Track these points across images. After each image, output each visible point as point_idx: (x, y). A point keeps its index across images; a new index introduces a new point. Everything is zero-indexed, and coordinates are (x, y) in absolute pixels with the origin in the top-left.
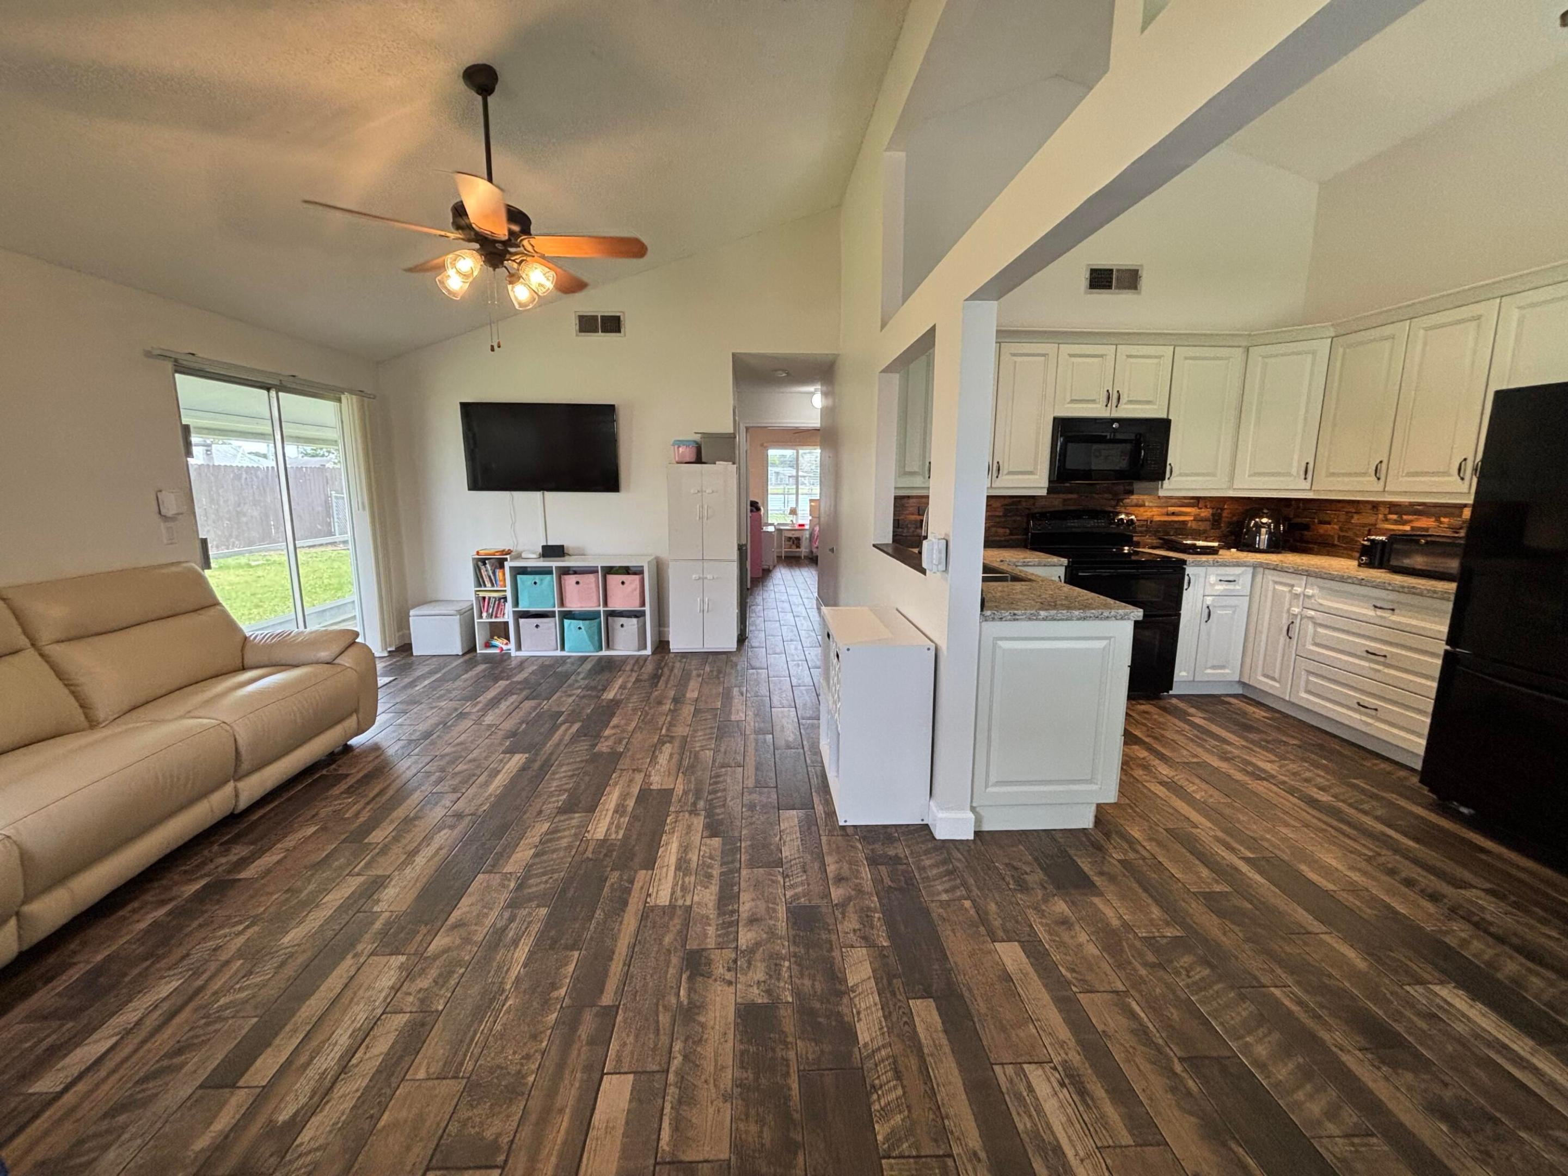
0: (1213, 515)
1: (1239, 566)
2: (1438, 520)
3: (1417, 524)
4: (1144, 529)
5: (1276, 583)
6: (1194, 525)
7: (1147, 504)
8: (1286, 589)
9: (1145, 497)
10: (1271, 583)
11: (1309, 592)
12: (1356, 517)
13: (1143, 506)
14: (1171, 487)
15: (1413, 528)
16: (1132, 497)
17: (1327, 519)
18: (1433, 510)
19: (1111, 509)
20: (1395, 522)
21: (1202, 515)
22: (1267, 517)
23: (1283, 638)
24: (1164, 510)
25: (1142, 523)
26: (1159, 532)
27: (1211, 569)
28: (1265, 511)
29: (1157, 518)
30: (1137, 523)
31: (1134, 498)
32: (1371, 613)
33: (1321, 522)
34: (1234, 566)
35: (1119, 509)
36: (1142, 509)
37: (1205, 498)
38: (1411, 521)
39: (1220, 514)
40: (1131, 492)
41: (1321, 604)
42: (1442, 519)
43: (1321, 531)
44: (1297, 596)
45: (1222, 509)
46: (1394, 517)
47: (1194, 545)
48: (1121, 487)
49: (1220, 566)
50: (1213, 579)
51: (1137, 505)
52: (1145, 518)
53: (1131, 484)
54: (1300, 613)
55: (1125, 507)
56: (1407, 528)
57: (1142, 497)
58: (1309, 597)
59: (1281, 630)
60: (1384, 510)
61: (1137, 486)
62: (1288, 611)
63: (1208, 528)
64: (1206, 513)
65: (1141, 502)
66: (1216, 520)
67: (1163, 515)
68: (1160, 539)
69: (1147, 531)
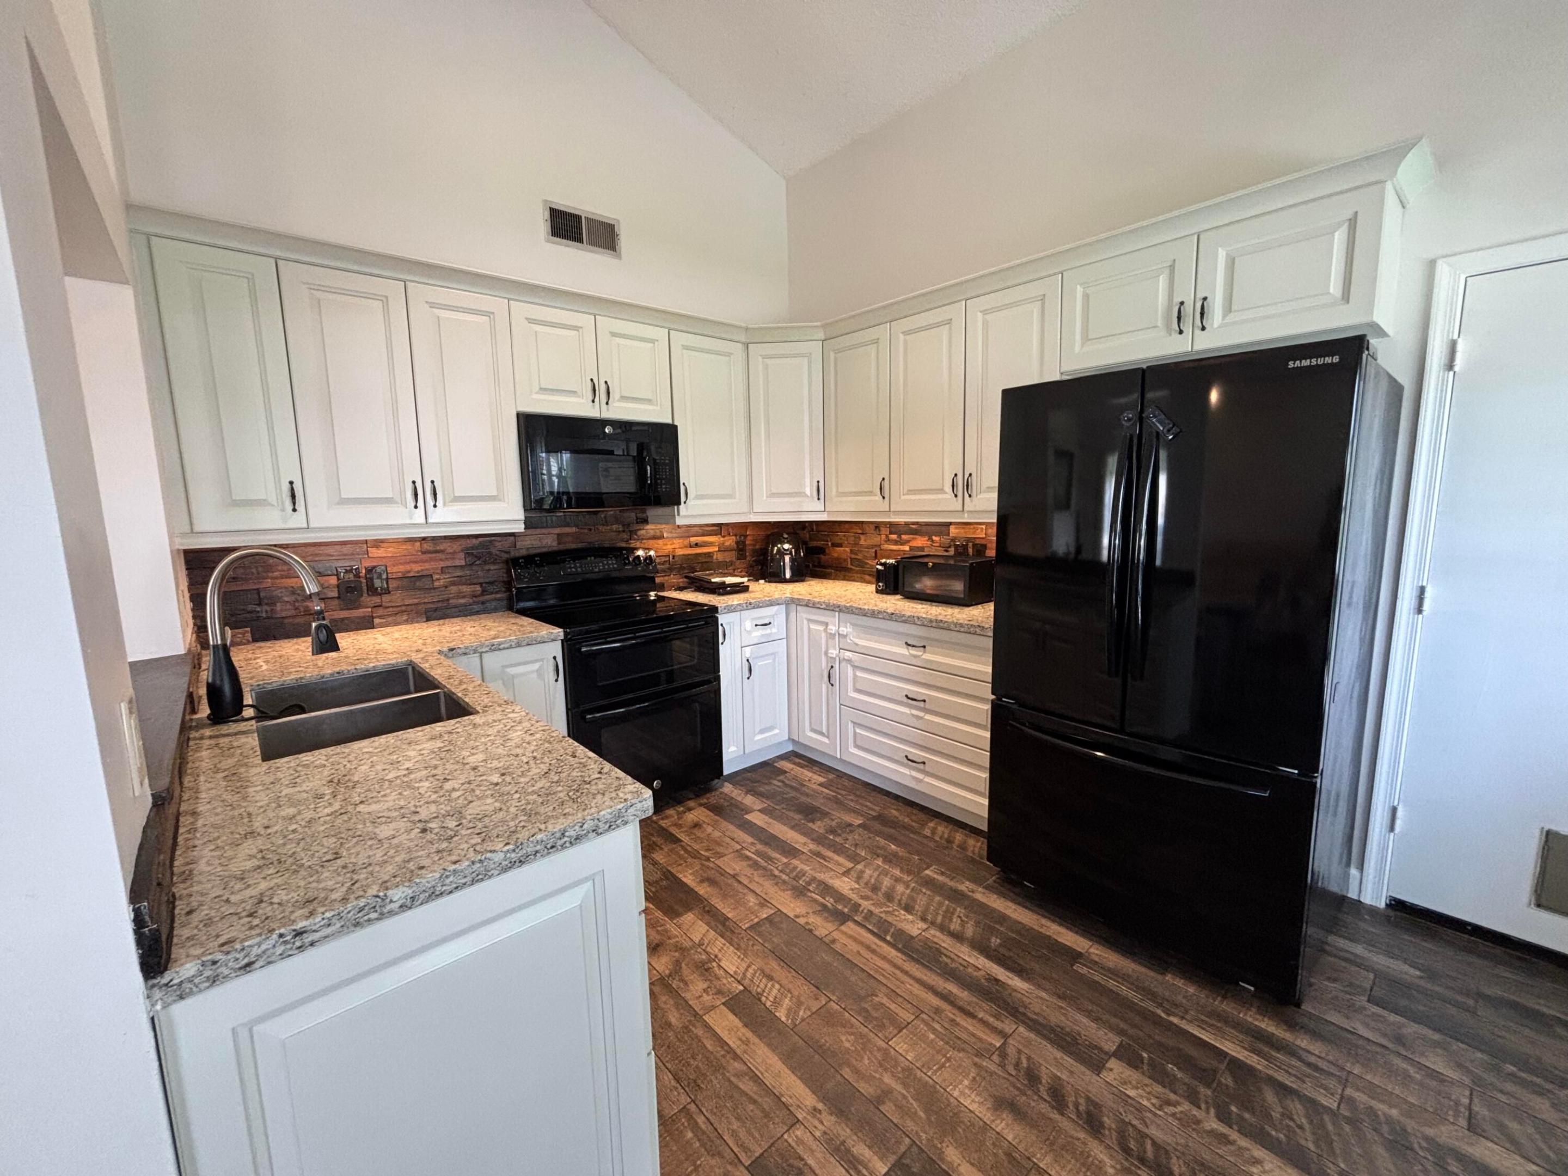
0: (737, 543)
1: (772, 605)
2: (930, 539)
3: (914, 544)
4: (667, 566)
5: (809, 620)
6: (719, 557)
7: (665, 535)
8: (821, 628)
9: (664, 526)
10: (805, 622)
11: (843, 630)
12: (862, 537)
13: (662, 537)
14: (689, 513)
15: (911, 549)
16: (649, 527)
17: (839, 542)
18: (924, 528)
19: (624, 545)
20: (896, 542)
21: (727, 544)
22: (788, 542)
23: (825, 686)
24: (686, 542)
25: (663, 559)
26: (684, 568)
27: (745, 614)
28: (786, 536)
29: (680, 552)
30: (658, 560)
31: (650, 528)
32: (904, 651)
33: (834, 545)
34: (768, 606)
35: (633, 544)
36: (660, 542)
37: (727, 525)
38: (908, 541)
39: (744, 542)
40: (645, 521)
41: (857, 645)
42: (934, 538)
43: (835, 555)
44: (832, 636)
45: (746, 536)
46: (894, 537)
47: (724, 583)
48: (633, 515)
49: (754, 608)
50: (748, 625)
51: (655, 538)
52: (666, 552)
53: (644, 511)
54: (837, 655)
55: (641, 539)
56: (907, 548)
57: (659, 526)
58: (845, 636)
59: (822, 676)
60: (885, 531)
61: (652, 512)
62: (826, 653)
63: (734, 559)
64: (730, 541)
65: (658, 534)
66: (740, 549)
67: (686, 547)
68: (686, 577)
69: (671, 569)
